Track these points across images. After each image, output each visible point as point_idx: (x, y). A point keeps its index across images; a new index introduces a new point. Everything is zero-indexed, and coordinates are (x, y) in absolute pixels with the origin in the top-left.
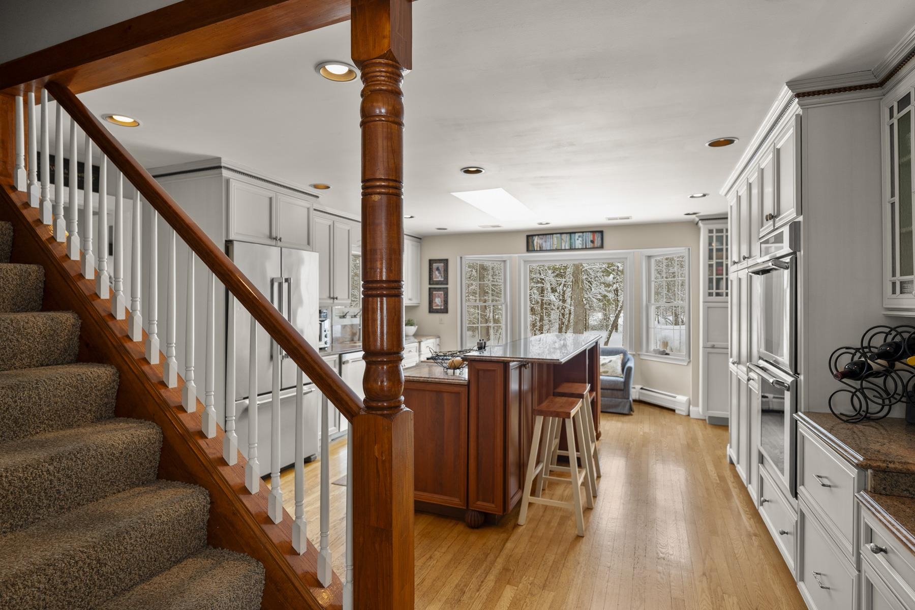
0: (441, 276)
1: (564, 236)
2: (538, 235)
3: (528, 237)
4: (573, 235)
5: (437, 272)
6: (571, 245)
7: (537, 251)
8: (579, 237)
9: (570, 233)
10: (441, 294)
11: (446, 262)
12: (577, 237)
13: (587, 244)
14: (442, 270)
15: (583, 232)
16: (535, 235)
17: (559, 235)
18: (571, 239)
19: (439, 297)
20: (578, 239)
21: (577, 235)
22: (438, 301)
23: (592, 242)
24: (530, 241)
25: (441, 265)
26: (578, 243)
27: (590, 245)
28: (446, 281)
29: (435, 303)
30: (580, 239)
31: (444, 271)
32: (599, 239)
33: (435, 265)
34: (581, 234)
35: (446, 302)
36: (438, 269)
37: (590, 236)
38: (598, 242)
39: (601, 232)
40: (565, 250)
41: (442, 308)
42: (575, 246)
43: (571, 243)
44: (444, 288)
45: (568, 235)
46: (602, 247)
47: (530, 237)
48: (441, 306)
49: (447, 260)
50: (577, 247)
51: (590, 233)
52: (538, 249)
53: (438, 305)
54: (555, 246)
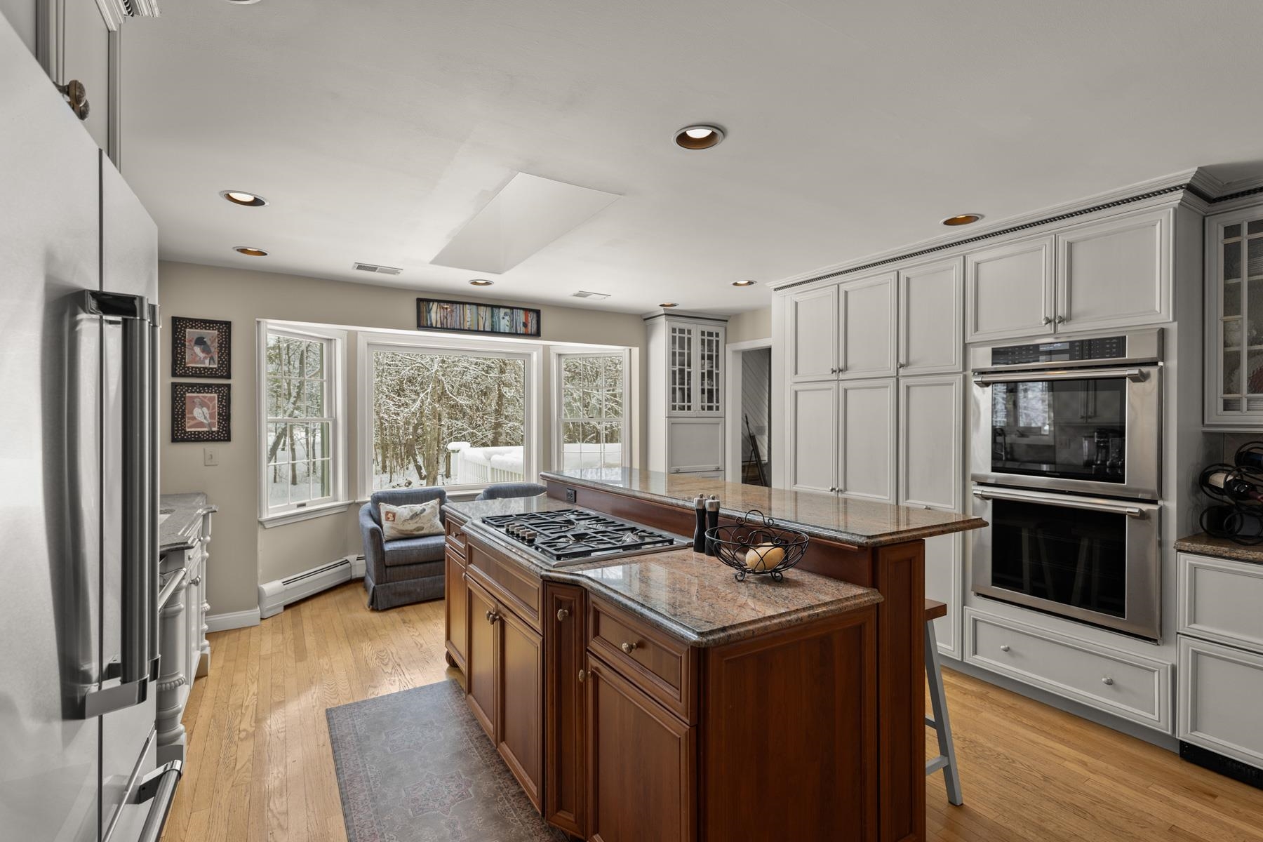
0: (212, 358)
1: (482, 309)
2: (439, 301)
3: (419, 301)
4: (496, 311)
5: (197, 350)
6: (493, 326)
7: (436, 327)
8: (506, 314)
9: (492, 307)
10: (211, 399)
11: (225, 327)
12: (502, 315)
13: (518, 328)
14: (214, 347)
15: (512, 308)
16: (434, 301)
17: (474, 307)
18: (492, 316)
19: (203, 405)
20: (504, 318)
21: (502, 311)
22: (201, 415)
23: (525, 325)
24: (424, 309)
25: (211, 335)
26: (504, 324)
27: (521, 329)
28: (225, 370)
29: (194, 418)
30: (507, 318)
31: (220, 346)
32: (534, 321)
33: (191, 333)
34: (508, 310)
35: (225, 416)
36: (200, 341)
37: (521, 316)
38: (532, 327)
39: (538, 313)
40: (484, 332)
41: (215, 429)
42: (499, 327)
43: (493, 322)
44: (219, 386)
45: (489, 309)
46: (537, 334)
47: (423, 303)
48: (210, 425)
49: (228, 324)
50: (502, 331)
51: (522, 312)
52: (439, 325)
53: (201, 424)
54: (468, 324)
